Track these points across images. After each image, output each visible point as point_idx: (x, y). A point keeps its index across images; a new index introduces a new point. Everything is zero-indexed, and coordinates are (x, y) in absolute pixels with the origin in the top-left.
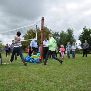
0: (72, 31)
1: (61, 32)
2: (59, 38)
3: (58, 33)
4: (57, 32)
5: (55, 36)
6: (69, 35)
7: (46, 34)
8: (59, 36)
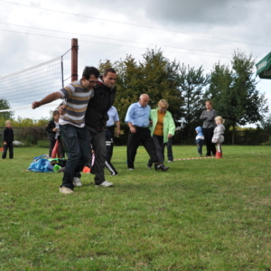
0: (248, 63)
1: (214, 70)
2: (205, 89)
3: (200, 72)
4: (196, 69)
5: (190, 84)
6: (236, 80)
7: (156, 80)
8: (205, 85)
